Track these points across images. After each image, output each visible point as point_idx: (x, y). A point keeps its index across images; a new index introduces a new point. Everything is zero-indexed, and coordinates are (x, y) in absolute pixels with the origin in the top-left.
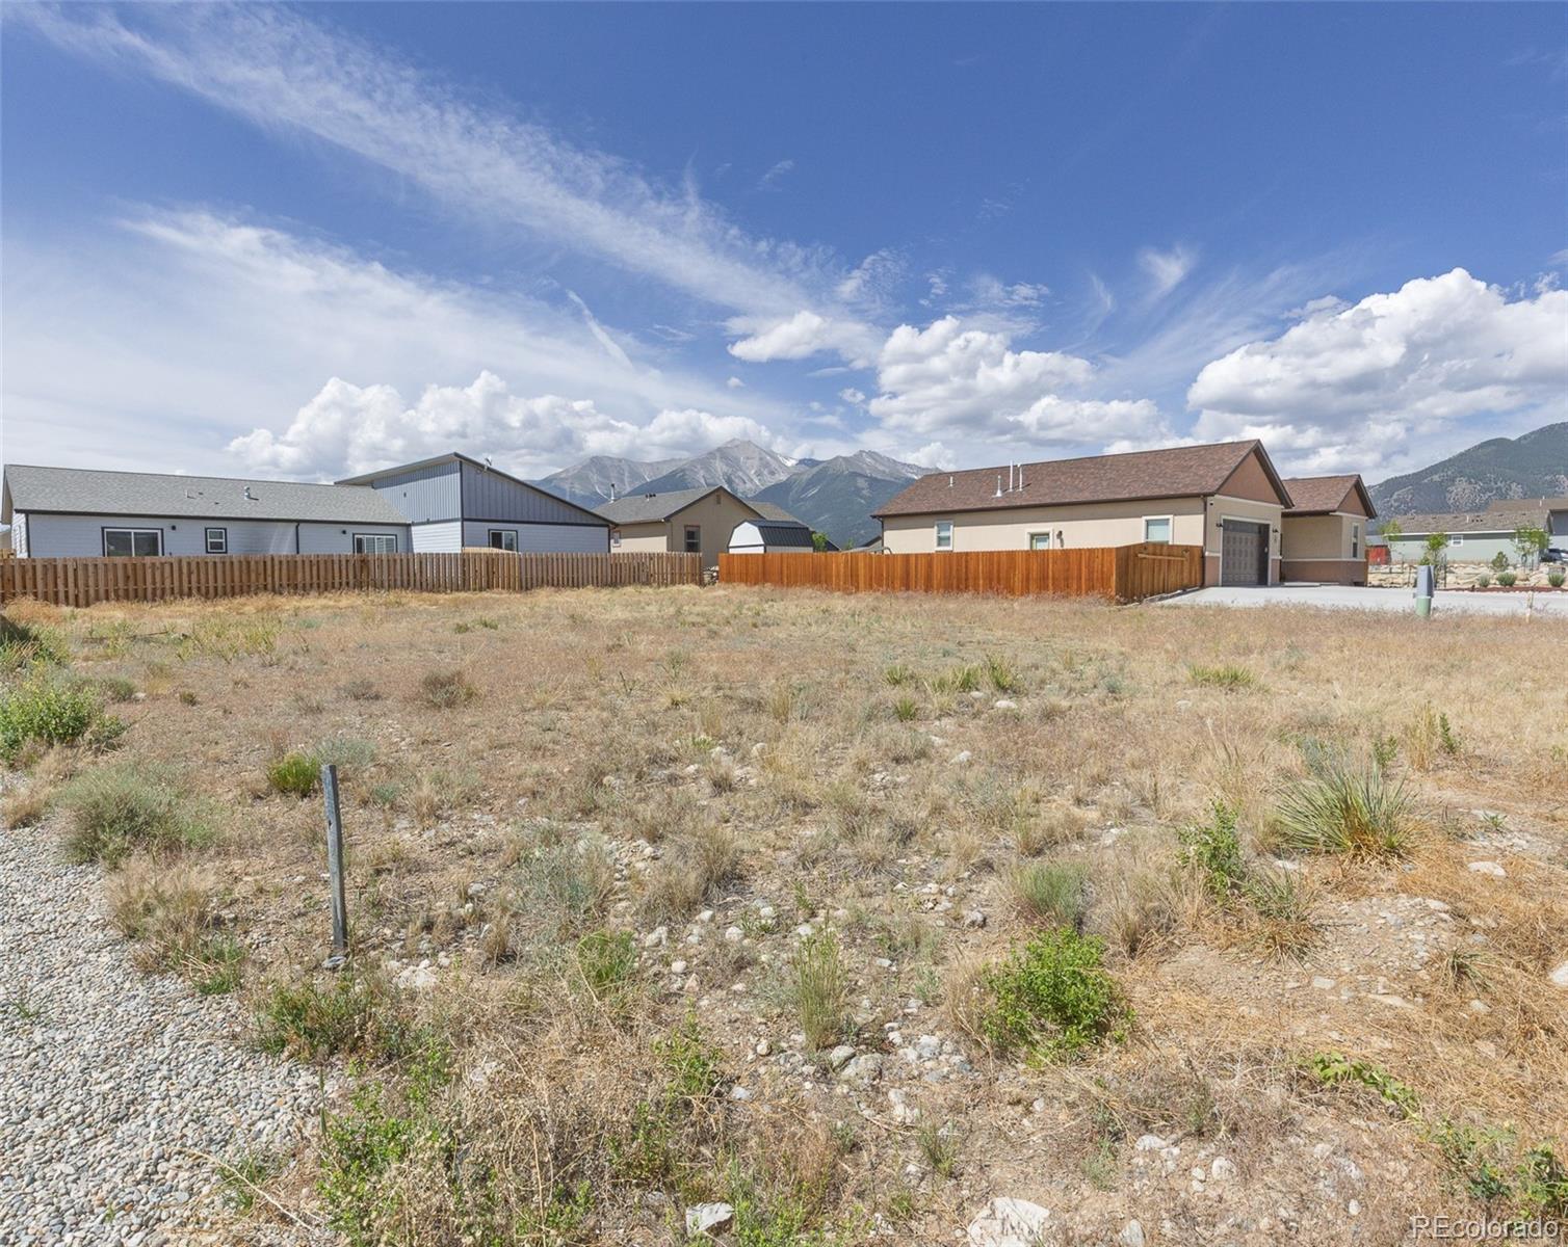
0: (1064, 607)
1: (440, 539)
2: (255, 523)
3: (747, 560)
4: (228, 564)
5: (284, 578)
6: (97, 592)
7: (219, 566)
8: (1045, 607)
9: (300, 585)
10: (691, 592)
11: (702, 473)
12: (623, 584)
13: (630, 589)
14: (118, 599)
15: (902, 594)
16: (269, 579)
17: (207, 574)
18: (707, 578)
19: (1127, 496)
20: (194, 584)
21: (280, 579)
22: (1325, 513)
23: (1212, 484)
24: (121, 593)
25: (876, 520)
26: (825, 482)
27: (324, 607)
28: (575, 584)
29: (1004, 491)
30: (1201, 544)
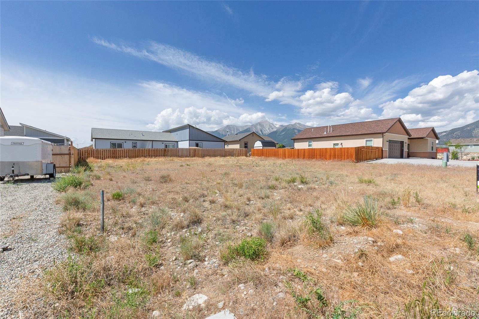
0: (340, 163)
1: (184, 145)
2: (143, 141)
3: (258, 150)
4: (135, 150)
5: (147, 154)
6: (107, 156)
7: (133, 151)
8: (334, 163)
9: (151, 155)
10: (244, 158)
11: (254, 129)
12: (227, 156)
13: (228, 157)
14: (111, 158)
15: (297, 159)
16: (144, 154)
17: (130, 153)
18: (248, 155)
19: (360, 133)
20: (127, 155)
21: (146, 154)
22: (422, 138)
23: (385, 130)
24: (112, 157)
25: (292, 140)
26: (286, 131)
27: (156, 161)
28: (215, 156)
29: (326, 132)
30: (382, 146)
